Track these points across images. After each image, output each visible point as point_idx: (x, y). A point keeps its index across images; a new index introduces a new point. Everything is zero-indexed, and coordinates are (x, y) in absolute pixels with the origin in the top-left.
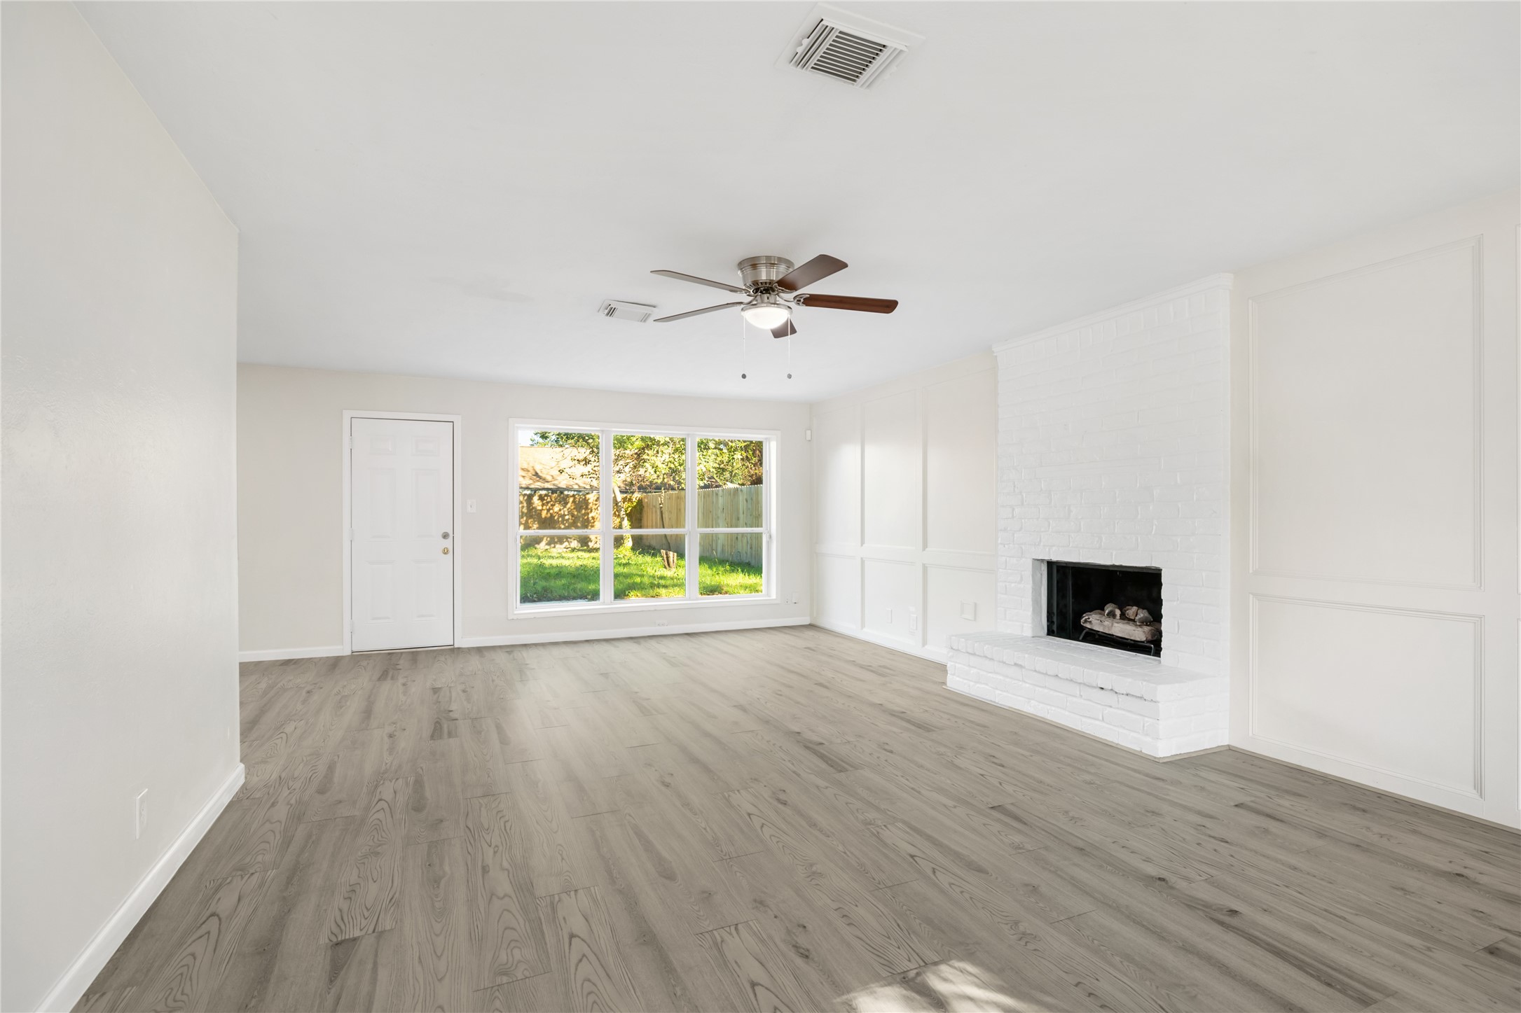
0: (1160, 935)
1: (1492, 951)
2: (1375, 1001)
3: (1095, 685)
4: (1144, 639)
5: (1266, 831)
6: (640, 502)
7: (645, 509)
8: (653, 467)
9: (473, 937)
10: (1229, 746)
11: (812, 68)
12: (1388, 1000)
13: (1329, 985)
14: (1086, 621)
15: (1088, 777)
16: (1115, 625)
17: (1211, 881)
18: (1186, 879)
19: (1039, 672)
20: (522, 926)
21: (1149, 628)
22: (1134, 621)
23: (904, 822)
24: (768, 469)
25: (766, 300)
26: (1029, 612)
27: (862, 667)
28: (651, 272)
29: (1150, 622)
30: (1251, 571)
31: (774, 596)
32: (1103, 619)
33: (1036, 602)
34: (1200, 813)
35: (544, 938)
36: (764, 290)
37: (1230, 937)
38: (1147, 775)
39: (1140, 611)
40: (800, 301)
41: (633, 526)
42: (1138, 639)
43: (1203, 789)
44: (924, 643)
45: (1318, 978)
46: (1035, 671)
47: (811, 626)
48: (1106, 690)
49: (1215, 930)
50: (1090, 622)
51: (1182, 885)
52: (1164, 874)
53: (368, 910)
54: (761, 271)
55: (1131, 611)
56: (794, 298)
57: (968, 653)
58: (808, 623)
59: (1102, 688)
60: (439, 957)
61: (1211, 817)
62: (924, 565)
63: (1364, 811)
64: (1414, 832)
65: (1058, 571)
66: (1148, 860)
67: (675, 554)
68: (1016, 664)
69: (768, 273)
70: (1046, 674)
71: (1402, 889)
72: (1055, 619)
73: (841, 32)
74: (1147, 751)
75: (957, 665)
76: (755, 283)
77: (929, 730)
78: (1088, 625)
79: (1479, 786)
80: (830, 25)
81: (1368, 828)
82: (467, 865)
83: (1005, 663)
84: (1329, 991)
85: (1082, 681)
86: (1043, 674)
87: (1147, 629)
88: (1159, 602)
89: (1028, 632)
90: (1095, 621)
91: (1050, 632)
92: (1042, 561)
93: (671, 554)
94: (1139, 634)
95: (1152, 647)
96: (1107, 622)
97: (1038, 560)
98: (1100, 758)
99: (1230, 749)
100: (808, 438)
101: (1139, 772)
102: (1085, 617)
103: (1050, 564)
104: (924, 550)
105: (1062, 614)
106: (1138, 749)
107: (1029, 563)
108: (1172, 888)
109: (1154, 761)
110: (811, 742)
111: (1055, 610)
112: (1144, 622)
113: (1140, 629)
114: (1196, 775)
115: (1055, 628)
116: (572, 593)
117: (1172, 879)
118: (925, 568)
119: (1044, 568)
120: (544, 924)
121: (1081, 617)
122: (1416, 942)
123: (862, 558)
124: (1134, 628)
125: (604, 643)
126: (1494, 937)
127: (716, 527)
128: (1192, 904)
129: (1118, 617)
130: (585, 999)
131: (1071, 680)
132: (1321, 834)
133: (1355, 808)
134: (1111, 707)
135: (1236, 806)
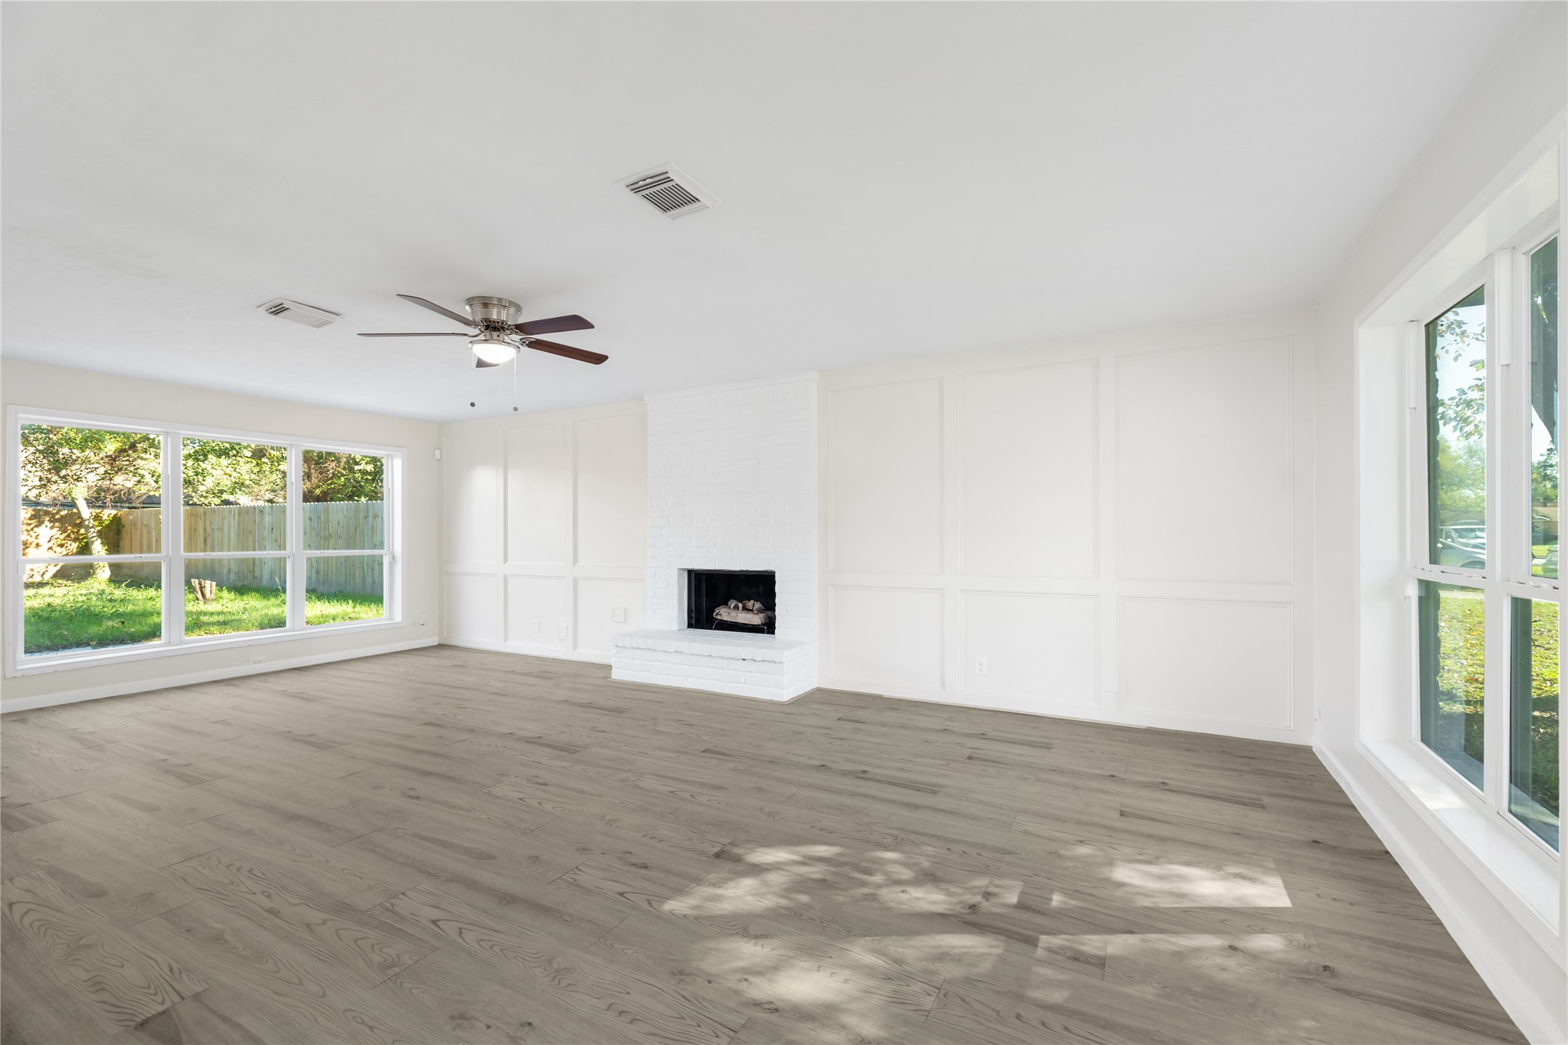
0: (838, 792)
1: (970, 758)
2: (938, 791)
3: (739, 658)
4: (760, 623)
5: (859, 729)
6: (116, 521)
7: (127, 528)
8: (153, 476)
9: (324, 959)
10: (818, 688)
11: (643, 196)
12: (943, 789)
13: (919, 791)
14: (717, 614)
15: (750, 721)
16: (739, 615)
17: (846, 760)
18: (834, 762)
19: (696, 655)
20: (374, 934)
21: (763, 615)
22: (752, 610)
23: (650, 774)
24: (390, 487)
25: (495, 337)
26: (676, 611)
27: (524, 674)
28: (398, 295)
29: (763, 610)
30: (830, 570)
31: (398, 618)
32: (730, 611)
33: (680, 602)
34: (822, 728)
35: (407, 933)
36: (493, 328)
37: (869, 783)
38: (783, 713)
39: (756, 603)
40: (525, 342)
41: (110, 551)
42: (756, 624)
43: (816, 715)
44: (575, 647)
45: (913, 789)
46: (693, 654)
47: (441, 646)
48: (747, 660)
49: (861, 782)
50: (721, 615)
51: (834, 765)
52: (823, 763)
53: (149, 987)
54: (492, 311)
55: (750, 604)
56: (521, 339)
57: (632, 648)
58: (437, 644)
59: (744, 660)
60: (301, 983)
61: (829, 728)
62: (574, 578)
63: (896, 709)
64: (921, 714)
65: (695, 577)
66: (810, 758)
67: (214, 584)
68: (676, 652)
69: (499, 314)
70: (702, 655)
71: (927, 742)
72: (693, 615)
73: (677, 184)
74: (776, 699)
75: (621, 659)
76: (487, 320)
77: (621, 712)
78: (719, 617)
79: (943, 685)
80: (672, 178)
81: (902, 717)
82: (243, 915)
83: (667, 652)
84: (920, 793)
85: (729, 657)
86: (699, 655)
87: (761, 615)
88: (773, 595)
89: (675, 626)
90: (724, 614)
91: (690, 626)
92: (684, 570)
93: (208, 583)
94: (756, 619)
95: (768, 627)
96: (734, 613)
97: (682, 569)
98: (750, 709)
99: (819, 690)
100: (437, 457)
101: (778, 712)
102: (717, 611)
103: (690, 572)
104: (574, 564)
105: (698, 610)
106: (770, 699)
107: (676, 572)
108: (831, 768)
109: (782, 704)
110: (529, 738)
111: (693, 608)
112: (760, 611)
113: (757, 616)
114: (809, 708)
115: (693, 622)
116: (58, 641)
117: (828, 764)
118: (575, 581)
119: (686, 575)
120: (395, 925)
121: (714, 612)
122: (943, 763)
123: (505, 576)
124: (753, 616)
125: (178, 692)
126: (968, 752)
127: (260, 550)
128: (845, 774)
129: (741, 608)
130: (492, 952)
131: (722, 657)
132: (883, 725)
133: (892, 709)
134: (750, 672)
135: (838, 720)
